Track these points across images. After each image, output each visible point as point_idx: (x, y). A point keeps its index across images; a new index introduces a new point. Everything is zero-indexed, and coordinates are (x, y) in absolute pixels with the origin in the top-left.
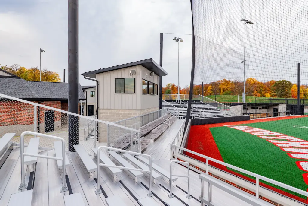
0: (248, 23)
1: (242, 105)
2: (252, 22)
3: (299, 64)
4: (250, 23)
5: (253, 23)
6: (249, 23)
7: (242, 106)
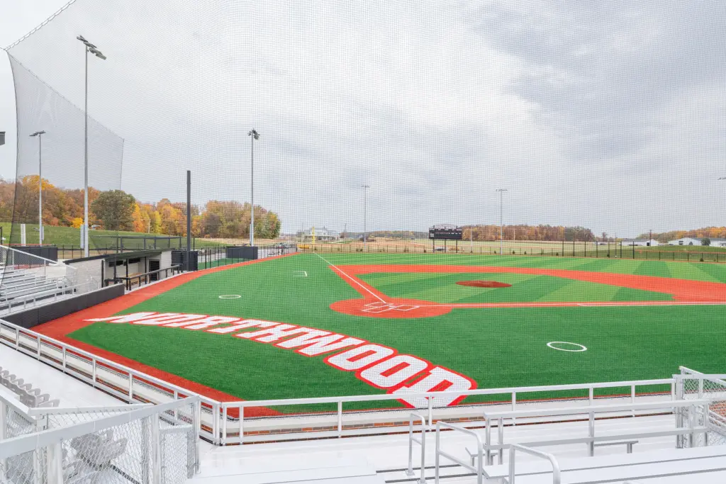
0: (93, 52)
1: (104, 260)
2: (104, 54)
3: (189, 173)
4: (99, 54)
5: (104, 58)
6: (95, 54)
7: (103, 262)
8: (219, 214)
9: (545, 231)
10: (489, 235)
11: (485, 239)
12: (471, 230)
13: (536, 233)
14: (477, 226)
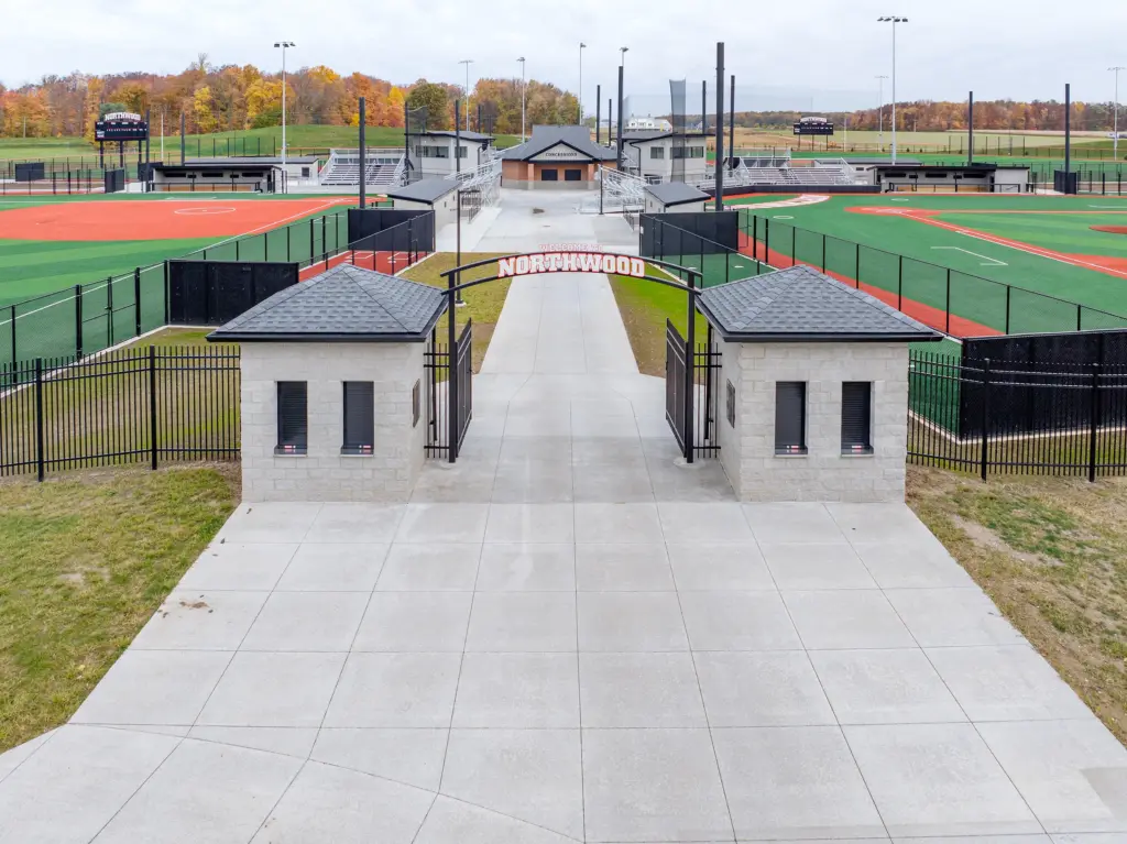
8: (498, 99)
9: (1044, 112)
10: (936, 120)
11: (928, 128)
12: (905, 110)
13: (1026, 114)
14: (917, 105)
